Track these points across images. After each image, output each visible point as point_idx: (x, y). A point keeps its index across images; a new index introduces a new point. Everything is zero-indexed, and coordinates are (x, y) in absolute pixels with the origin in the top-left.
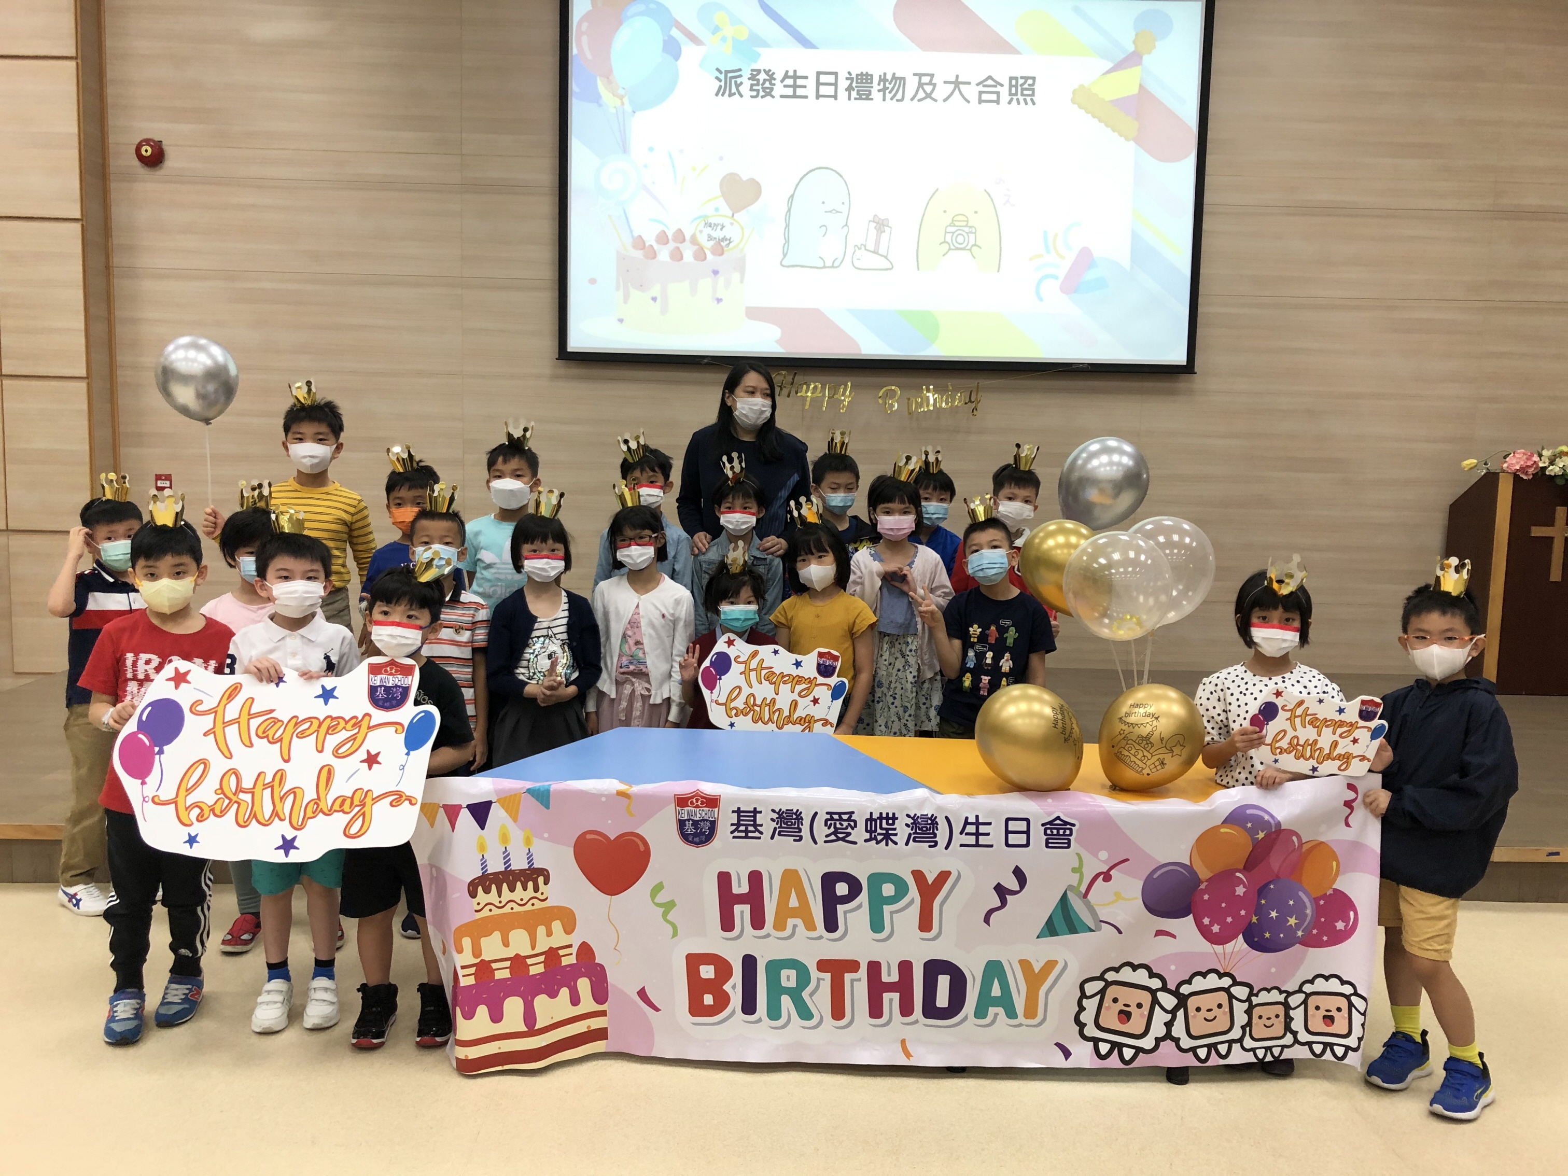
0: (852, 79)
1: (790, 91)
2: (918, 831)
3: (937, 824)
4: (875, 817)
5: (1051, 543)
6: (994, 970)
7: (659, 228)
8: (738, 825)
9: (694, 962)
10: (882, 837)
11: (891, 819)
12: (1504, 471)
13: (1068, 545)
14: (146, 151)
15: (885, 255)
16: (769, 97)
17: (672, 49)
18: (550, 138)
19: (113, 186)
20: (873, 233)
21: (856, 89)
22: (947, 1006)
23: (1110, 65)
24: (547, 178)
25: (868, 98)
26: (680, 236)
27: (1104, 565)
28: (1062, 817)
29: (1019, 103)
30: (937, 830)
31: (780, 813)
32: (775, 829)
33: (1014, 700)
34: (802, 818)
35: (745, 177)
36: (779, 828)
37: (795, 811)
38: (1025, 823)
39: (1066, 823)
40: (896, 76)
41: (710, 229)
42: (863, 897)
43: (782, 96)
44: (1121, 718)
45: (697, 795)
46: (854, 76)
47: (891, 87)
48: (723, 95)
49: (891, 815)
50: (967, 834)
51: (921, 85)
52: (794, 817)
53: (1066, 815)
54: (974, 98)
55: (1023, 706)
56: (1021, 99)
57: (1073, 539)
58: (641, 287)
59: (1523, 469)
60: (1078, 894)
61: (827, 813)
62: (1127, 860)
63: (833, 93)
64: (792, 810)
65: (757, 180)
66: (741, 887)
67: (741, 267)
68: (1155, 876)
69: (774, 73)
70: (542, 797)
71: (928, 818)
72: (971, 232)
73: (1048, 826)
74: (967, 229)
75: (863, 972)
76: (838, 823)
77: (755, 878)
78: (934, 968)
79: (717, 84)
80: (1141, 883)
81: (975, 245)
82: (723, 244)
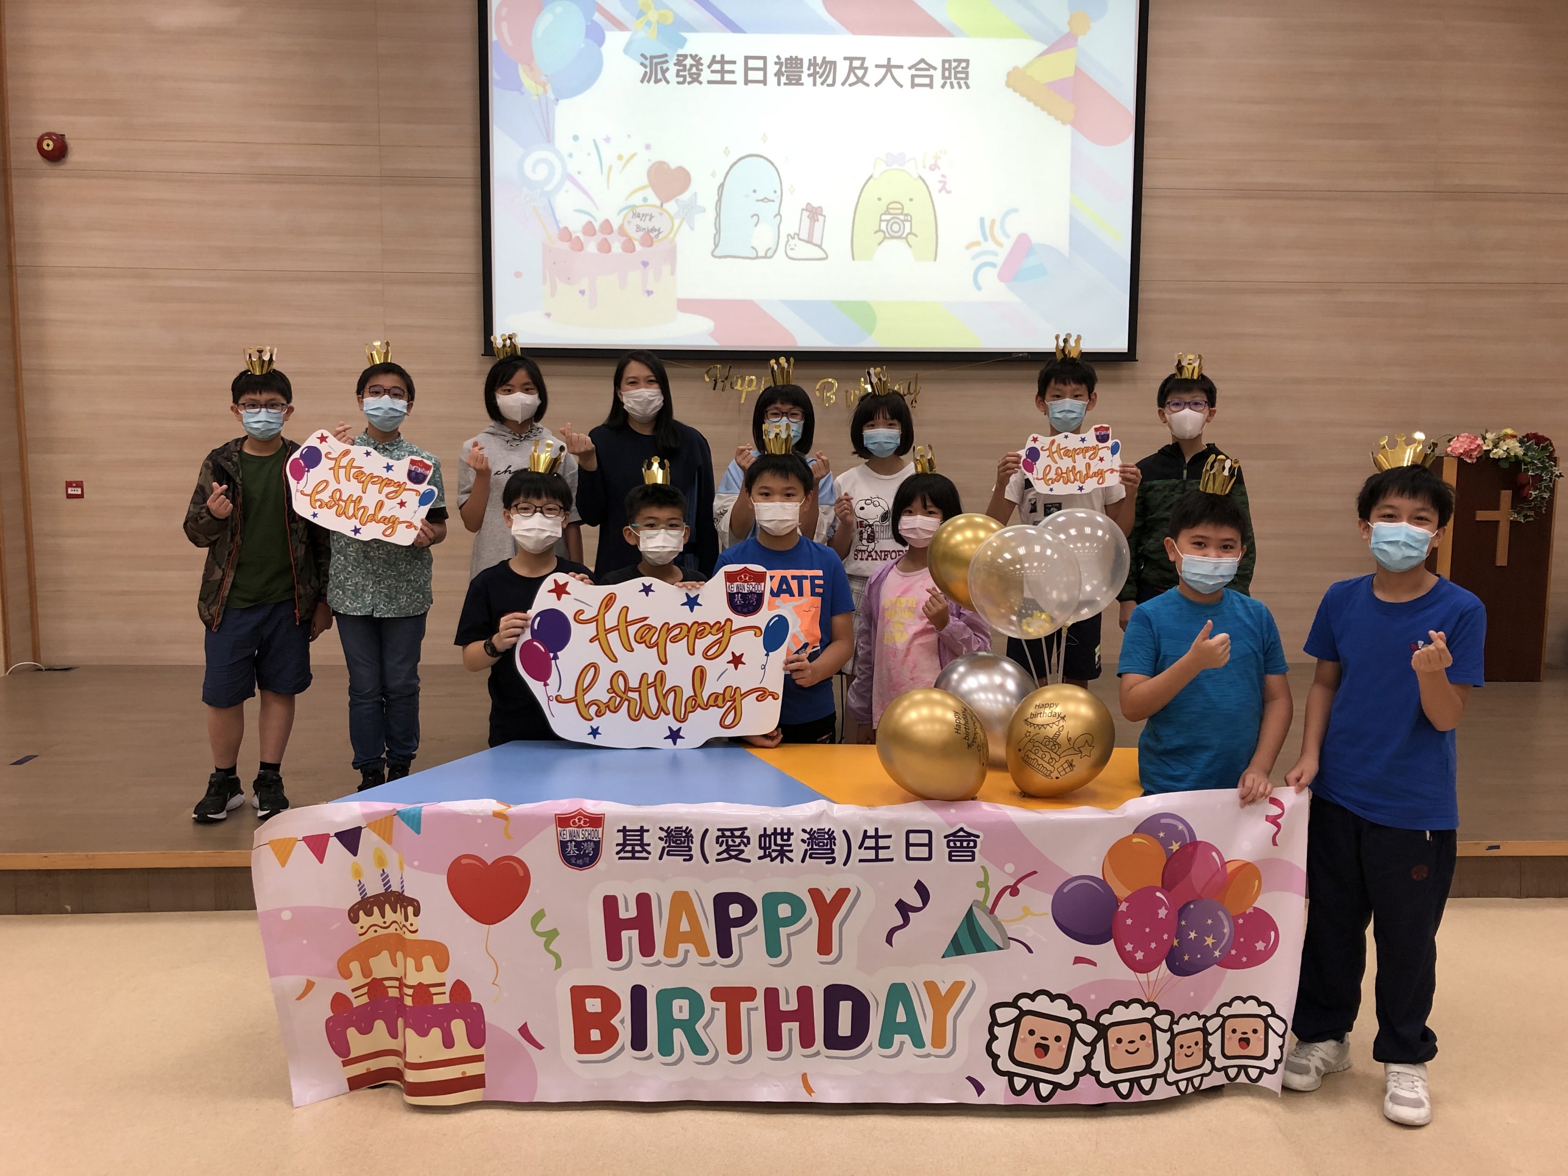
0: (780, 64)
1: (717, 77)
2: (815, 847)
3: (835, 839)
4: (769, 832)
5: (958, 537)
6: (898, 993)
7: (585, 219)
8: (624, 845)
9: (579, 994)
10: (777, 853)
11: (786, 834)
12: (1448, 455)
13: (977, 540)
14: (48, 145)
15: (819, 244)
16: (696, 84)
17: (596, 36)
18: (471, 127)
19: (15, 182)
20: (806, 222)
21: (785, 74)
22: (849, 1035)
23: (1043, 47)
24: (470, 169)
25: (798, 83)
26: (607, 226)
27: (1010, 560)
28: (966, 829)
29: (952, 87)
30: (835, 845)
31: (668, 831)
32: (664, 848)
33: (916, 705)
34: (692, 836)
35: (673, 166)
36: (668, 847)
37: (684, 828)
38: (927, 835)
39: (970, 835)
40: (827, 59)
41: (639, 219)
42: (758, 919)
43: (710, 82)
44: (1026, 720)
45: (580, 814)
46: (783, 60)
47: (821, 71)
48: (649, 81)
49: (785, 831)
50: (866, 848)
51: (852, 69)
52: (684, 834)
53: (968, 826)
54: (907, 82)
55: (925, 711)
56: (955, 82)
57: (982, 534)
58: (568, 280)
59: (1468, 453)
60: (984, 909)
61: (719, 830)
62: (1035, 872)
63: (761, 78)
64: (681, 828)
65: (687, 168)
66: (627, 911)
67: (671, 256)
68: (1065, 890)
69: (701, 58)
70: (414, 821)
71: (825, 833)
72: (907, 221)
73: (951, 838)
74: (902, 217)
75: (760, 1001)
76: (730, 840)
77: (643, 901)
78: (835, 994)
79: (643, 70)
80: (1050, 898)
81: (911, 233)
82: (653, 235)
